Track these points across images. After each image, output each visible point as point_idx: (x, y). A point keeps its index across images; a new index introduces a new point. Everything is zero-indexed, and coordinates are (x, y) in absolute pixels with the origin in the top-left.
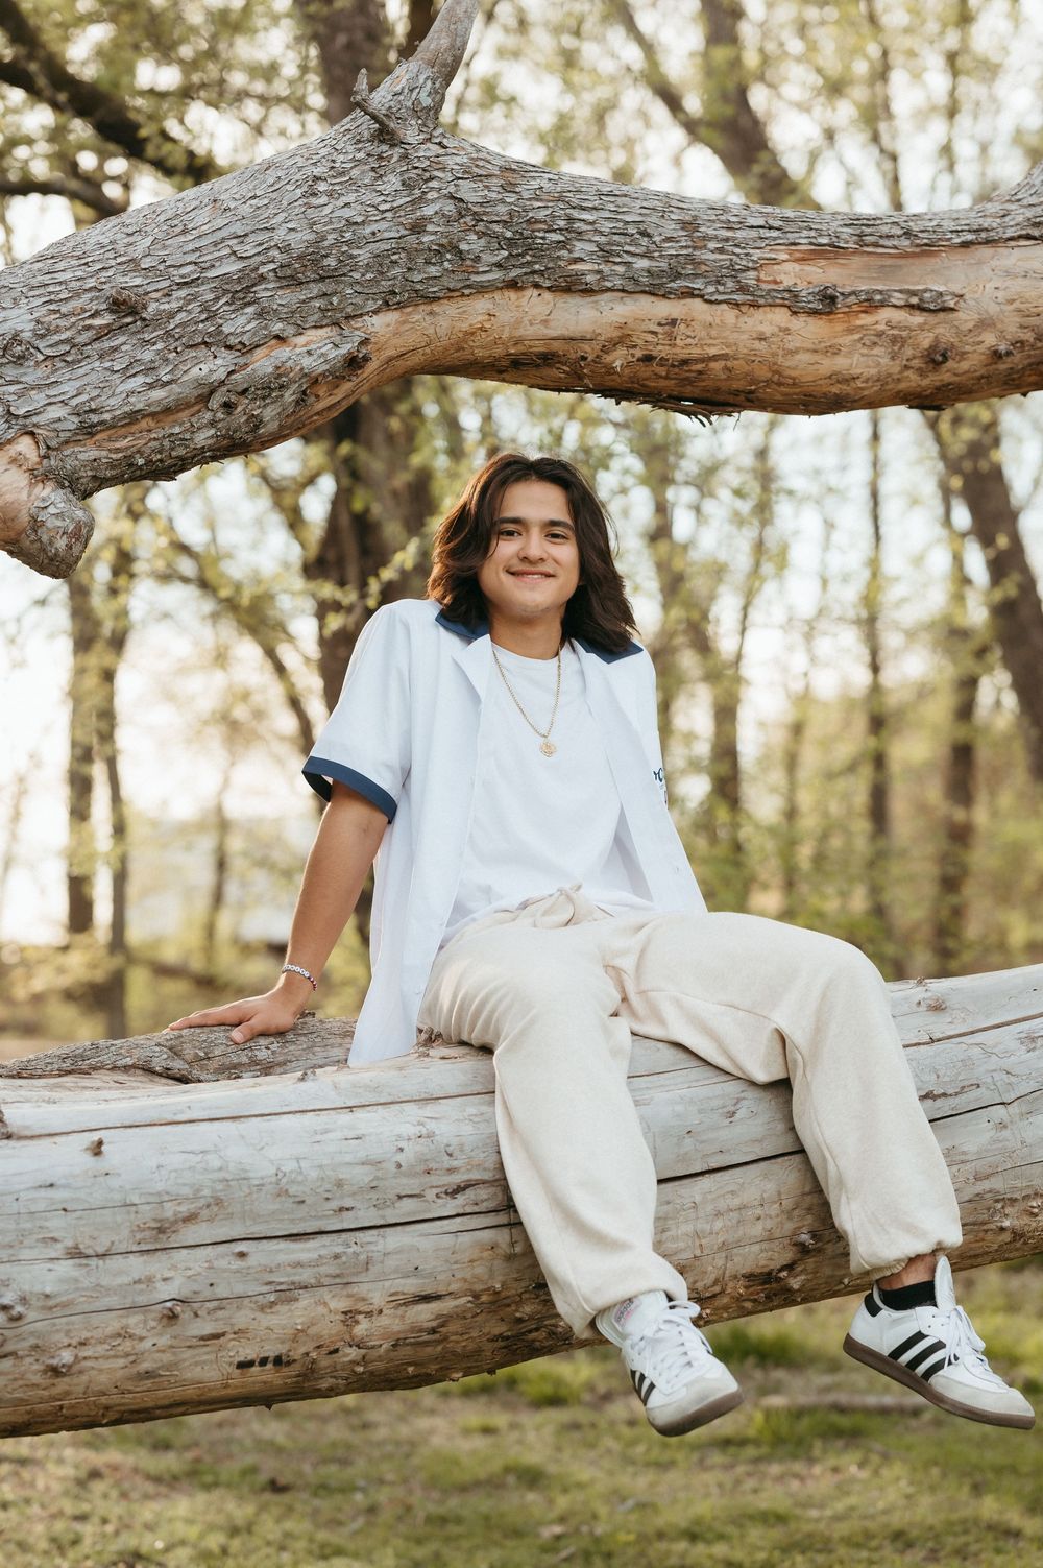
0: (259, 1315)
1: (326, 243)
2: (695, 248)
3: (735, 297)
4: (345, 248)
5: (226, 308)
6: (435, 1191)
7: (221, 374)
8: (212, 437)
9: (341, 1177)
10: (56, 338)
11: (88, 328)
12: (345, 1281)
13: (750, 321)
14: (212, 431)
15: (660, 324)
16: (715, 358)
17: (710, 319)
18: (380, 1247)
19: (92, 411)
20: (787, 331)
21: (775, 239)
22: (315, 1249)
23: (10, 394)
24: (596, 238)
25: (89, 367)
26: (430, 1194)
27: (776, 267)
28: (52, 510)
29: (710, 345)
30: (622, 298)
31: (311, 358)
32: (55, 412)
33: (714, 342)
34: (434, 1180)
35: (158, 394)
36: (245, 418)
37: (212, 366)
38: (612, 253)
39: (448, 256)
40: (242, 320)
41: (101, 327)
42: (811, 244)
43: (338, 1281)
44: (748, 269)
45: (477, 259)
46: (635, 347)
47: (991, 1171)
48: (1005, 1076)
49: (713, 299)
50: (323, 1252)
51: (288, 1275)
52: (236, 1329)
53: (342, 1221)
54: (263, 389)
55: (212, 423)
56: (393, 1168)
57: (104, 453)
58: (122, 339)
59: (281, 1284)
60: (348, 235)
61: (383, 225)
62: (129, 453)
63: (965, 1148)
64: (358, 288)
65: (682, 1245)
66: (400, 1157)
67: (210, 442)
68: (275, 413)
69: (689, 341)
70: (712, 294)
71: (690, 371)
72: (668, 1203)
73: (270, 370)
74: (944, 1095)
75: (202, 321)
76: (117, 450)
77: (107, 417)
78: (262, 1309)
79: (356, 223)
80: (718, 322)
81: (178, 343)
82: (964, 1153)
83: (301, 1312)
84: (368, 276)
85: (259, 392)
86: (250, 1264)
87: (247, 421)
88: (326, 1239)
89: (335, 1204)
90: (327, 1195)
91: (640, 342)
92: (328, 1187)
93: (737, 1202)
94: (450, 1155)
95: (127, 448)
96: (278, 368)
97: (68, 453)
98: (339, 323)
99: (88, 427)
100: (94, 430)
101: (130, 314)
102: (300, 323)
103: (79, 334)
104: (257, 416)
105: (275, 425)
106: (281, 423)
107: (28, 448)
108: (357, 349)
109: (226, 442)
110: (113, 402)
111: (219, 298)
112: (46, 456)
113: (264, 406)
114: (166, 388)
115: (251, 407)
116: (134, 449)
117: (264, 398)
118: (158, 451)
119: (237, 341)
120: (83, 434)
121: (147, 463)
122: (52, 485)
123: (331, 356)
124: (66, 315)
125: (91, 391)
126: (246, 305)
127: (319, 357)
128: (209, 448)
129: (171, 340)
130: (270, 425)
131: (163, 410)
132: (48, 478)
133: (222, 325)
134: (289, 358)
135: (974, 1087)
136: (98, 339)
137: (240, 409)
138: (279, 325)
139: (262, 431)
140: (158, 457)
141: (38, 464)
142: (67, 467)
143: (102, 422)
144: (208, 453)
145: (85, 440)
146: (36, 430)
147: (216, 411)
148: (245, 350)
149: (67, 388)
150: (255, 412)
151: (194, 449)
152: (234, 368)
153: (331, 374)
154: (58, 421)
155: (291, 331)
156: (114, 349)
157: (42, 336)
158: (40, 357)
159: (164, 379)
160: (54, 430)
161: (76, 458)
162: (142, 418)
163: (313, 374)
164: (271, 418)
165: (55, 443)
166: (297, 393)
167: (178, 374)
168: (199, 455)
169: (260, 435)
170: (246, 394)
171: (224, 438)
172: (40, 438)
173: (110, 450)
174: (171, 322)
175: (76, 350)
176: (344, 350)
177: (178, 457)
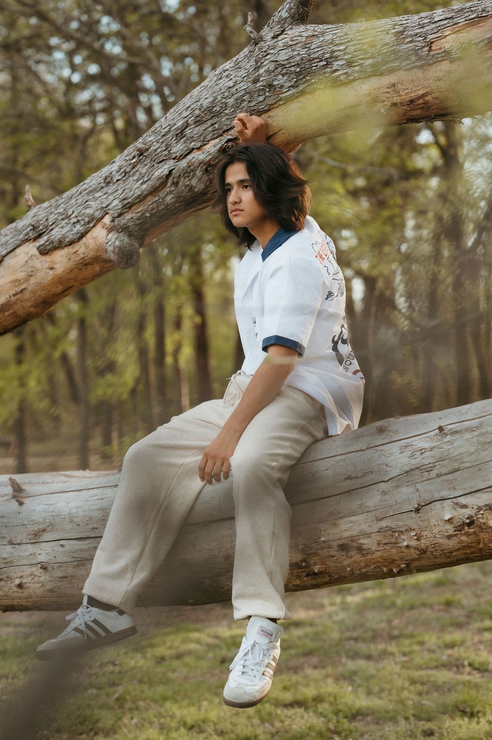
1: (217, 101)
2: (397, 45)
3: (417, 64)
4: (224, 100)
5: (175, 142)
7: (166, 172)
8: (172, 198)
10: (122, 171)
11: (130, 164)
13: (430, 73)
14: (172, 196)
15: (388, 88)
16: (423, 95)
17: (411, 78)
19: (124, 199)
20: (449, 72)
21: (445, 24)
23: (104, 199)
24: (346, 57)
25: (129, 181)
27: (442, 40)
28: (110, 243)
29: (417, 90)
30: (363, 82)
31: (204, 155)
32: (115, 203)
33: (418, 88)
35: (144, 187)
37: (164, 169)
38: (352, 62)
39: (267, 90)
40: (179, 145)
41: (134, 163)
42: (466, 20)
44: (423, 47)
45: (282, 86)
46: (384, 101)
48: (384, 467)
49: (406, 68)
51: (80, 555)
54: (186, 173)
55: (171, 192)
57: (134, 215)
58: (139, 165)
59: (78, 558)
60: (226, 94)
61: (243, 84)
62: (142, 213)
63: (369, 504)
64: (227, 117)
67: (174, 200)
68: (196, 181)
69: (406, 91)
70: (405, 66)
71: (418, 105)
73: (186, 165)
74: (356, 477)
75: (165, 150)
76: (138, 213)
77: (130, 200)
79: (230, 87)
80: (415, 78)
81: (154, 163)
82: (367, 507)
84: (231, 111)
85: (186, 175)
86: (65, 549)
87: (185, 188)
89: (91, 526)
90: (87, 522)
91: (384, 99)
92: (87, 519)
95: (141, 211)
96: (189, 163)
97: (122, 217)
98: (222, 135)
99: (124, 206)
100: (128, 207)
101: (141, 154)
102: (202, 140)
103: (127, 167)
104: (188, 185)
105: (202, 186)
106: (206, 184)
107: (107, 220)
108: (226, 144)
109: (182, 198)
110: (131, 193)
111: (172, 138)
112: (113, 221)
113: (190, 180)
114: (147, 183)
115: (185, 182)
116: (144, 210)
117: (188, 177)
118: (153, 209)
119: (175, 156)
120: (126, 209)
121: (151, 215)
122: (114, 232)
123: (212, 151)
124: (128, 161)
125: (126, 191)
126: (182, 138)
127: (207, 153)
128: (175, 202)
129: (152, 162)
130: (198, 186)
131: (149, 192)
132: (113, 230)
133: (171, 150)
134: (194, 157)
135: (370, 473)
136: (134, 168)
137: (180, 184)
138: (193, 143)
139: (196, 190)
140: (155, 211)
141: (110, 225)
142: (122, 224)
143: (129, 203)
144: (176, 205)
145: (128, 211)
146: (109, 212)
147: (170, 187)
148: (181, 158)
149: (120, 192)
150: (187, 184)
151: (168, 205)
152: (173, 168)
153: (216, 159)
154: (115, 206)
155: (199, 144)
156: (137, 171)
157: (118, 172)
158: (115, 181)
159: (145, 180)
160: (114, 210)
161: (125, 219)
162: (145, 197)
163: (205, 161)
164: (196, 184)
165: (116, 215)
166: (203, 171)
167: (150, 176)
168: (172, 207)
169: (196, 192)
170: (181, 177)
171: (178, 197)
172: (110, 214)
173: (136, 213)
174: (154, 154)
175: (127, 175)
176: (218, 147)
177: (163, 209)
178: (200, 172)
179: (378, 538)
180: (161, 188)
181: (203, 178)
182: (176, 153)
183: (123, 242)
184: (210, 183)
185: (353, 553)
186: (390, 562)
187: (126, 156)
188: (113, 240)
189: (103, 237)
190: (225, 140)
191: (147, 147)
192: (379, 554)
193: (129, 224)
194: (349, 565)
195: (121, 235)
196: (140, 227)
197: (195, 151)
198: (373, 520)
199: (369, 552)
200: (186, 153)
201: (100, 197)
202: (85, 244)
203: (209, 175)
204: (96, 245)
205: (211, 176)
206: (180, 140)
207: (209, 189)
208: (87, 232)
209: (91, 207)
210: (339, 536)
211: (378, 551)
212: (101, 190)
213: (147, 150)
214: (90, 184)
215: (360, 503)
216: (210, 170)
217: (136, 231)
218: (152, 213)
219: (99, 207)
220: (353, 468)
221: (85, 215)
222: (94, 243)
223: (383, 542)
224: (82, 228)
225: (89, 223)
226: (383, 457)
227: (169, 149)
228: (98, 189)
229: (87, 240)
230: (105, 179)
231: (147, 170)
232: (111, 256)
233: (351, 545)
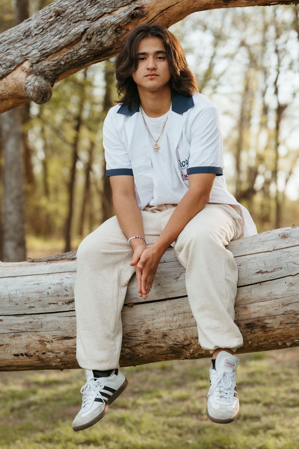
0: (10, 339)
5: (89, 7)
6: (62, 302)
7: (82, 30)
8: (85, 51)
9: (29, 296)
10: (40, 27)
11: (48, 22)
12: (35, 330)
14: (85, 49)
18: (45, 320)
19: (43, 50)
22: (24, 319)
23: (24, 48)
25: (47, 35)
26: (60, 303)
28: (29, 84)
31: (115, 18)
32: (34, 52)
34: (61, 298)
35: (62, 40)
36: (96, 42)
37: (80, 28)
40: (93, 10)
41: (51, 21)
43: (33, 330)
47: (288, 302)
48: (293, 264)
50: (27, 321)
51: (16, 328)
52: (6, 344)
53: (31, 311)
54: (99, 32)
55: (84, 46)
56: (46, 294)
57: (51, 62)
58: (56, 24)
59: (15, 330)
62: (58, 61)
63: (276, 293)
65: (162, 325)
66: (49, 291)
68: (106, 39)
72: (153, 310)
73: (99, 25)
74: (267, 272)
75: (80, 13)
76: (54, 61)
77: (48, 50)
78: (11, 338)
81: (71, 22)
82: (275, 295)
83: (24, 340)
85: (98, 33)
86: (4, 323)
88: (27, 317)
89: (28, 305)
90: (25, 302)
92: (25, 299)
93: (181, 310)
94: (66, 290)
95: (57, 59)
96: (102, 24)
97: (39, 64)
98: (130, 4)
99: (42, 55)
100: (46, 56)
101: (59, 15)
102: (114, 7)
103: (45, 24)
104: (100, 41)
105: (110, 43)
106: (114, 41)
107: (26, 65)
108: (134, 11)
109: (93, 52)
110: (49, 45)
111: (87, 4)
112: (32, 66)
113: (101, 37)
114: (64, 38)
115: (97, 38)
116: (60, 59)
117: (100, 35)
118: (68, 58)
119: (89, 18)
120: (44, 57)
121: (66, 63)
122: (32, 75)
123: (122, 16)
124: (44, 19)
125: (45, 43)
126: (95, 4)
127: (118, 17)
128: (87, 54)
129: (69, 22)
130: (107, 43)
131: (66, 45)
132: (32, 73)
133: (85, 13)
134: (106, 20)
135: (280, 269)
136: (51, 25)
137: (93, 40)
138: (105, 9)
139: (105, 45)
140: (69, 60)
141: (29, 69)
142: (39, 69)
143: (47, 53)
144: (87, 56)
145: (45, 59)
146: (28, 59)
147: (84, 42)
148: (94, 20)
149: (39, 43)
150: (98, 40)
151: (80, 56)
152: (88, 27)
153: (125, 22)
154: (34, 54)
155: (110, 10)
156: (54, 28)
157: (36, 28)
158: (34, 35)
159: (63, 35)
160: (33, 58)
161: (42, 65)
162: (62, 48)
163: (116, 23)
164: (106, 41)
165: (35, 62)
166: (113, 31)
167: (67, 32)
168: (84, 57)
169: (105, 47)
170: (94, 35)
171: (90, 50)
172: (30, 61)
173: (52, 61)
174: (71, 15)
175: (44, 30)
176: (127, 13)
177: (76, 59)
178: (111, 31)
179: (282, 319)
180: (75, 42)
181: (113, 36)
182: (90, 15)
183: (41, 83)
184: (116, 41)
185: (256, 330)
186: (287, 338)
187: (43, 16)
188: (32, 81)
189: (23, 78)
190: (134, 8)
191: (63, 9)
192: (279, 331)
193: (45, 70)
194: (250, 340)
195: (39, 77)
196: (54, 72)
197: (106, 15)
198: (280, 305)
199: (272, 329)
200: (99, 16)
201: (19, 47)
202: (5, 83)
203: (118, 34)
204: (16, 84)
205: (119, 36)
206: (94, 6)
207: (115, 46)
208: (7, 74)
209: (12, 54)
210: (247, 317)
211: (279, 329)
212: (21, 41)
213: (64, 12)
214: (10, 36)
215: (269, 291)
216: (119, 31)
217: (51, 75)
218: (67, 61)
219: (20, 54)
220: (263, 265)
221: (7, 60)
222: (14, 83)
223: (285, 322)
224: (3, 71)
225: (10, 66)
226: (291, 257)
227: (85, 12)
228: (17, 41)
229: (7, 80)
230: (25, 33)
231: (65, 28)
232: (30, 94)
233: (257, 324)
